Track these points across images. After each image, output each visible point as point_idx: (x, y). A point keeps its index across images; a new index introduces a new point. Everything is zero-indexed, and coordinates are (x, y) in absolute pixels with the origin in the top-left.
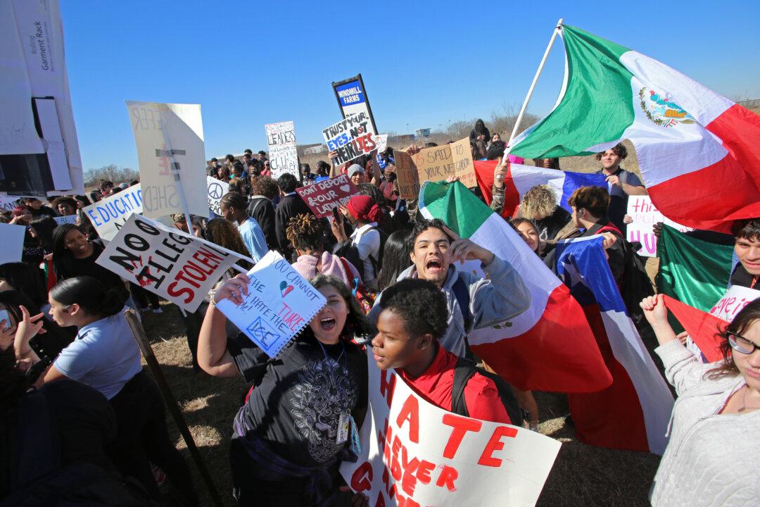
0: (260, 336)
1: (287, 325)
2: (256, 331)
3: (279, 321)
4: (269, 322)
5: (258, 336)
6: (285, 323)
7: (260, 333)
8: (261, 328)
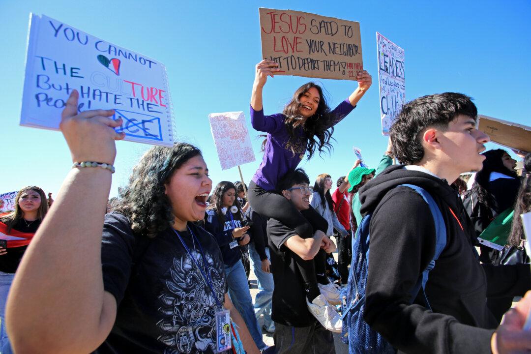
0: (138, 130)
1: (154, 102)
2: (127, 128)
3: (141, 102)
4: (131, 109)
5: (135, 132)
6: (149, 102)
7: (135, 128)
8: (130, 121)
